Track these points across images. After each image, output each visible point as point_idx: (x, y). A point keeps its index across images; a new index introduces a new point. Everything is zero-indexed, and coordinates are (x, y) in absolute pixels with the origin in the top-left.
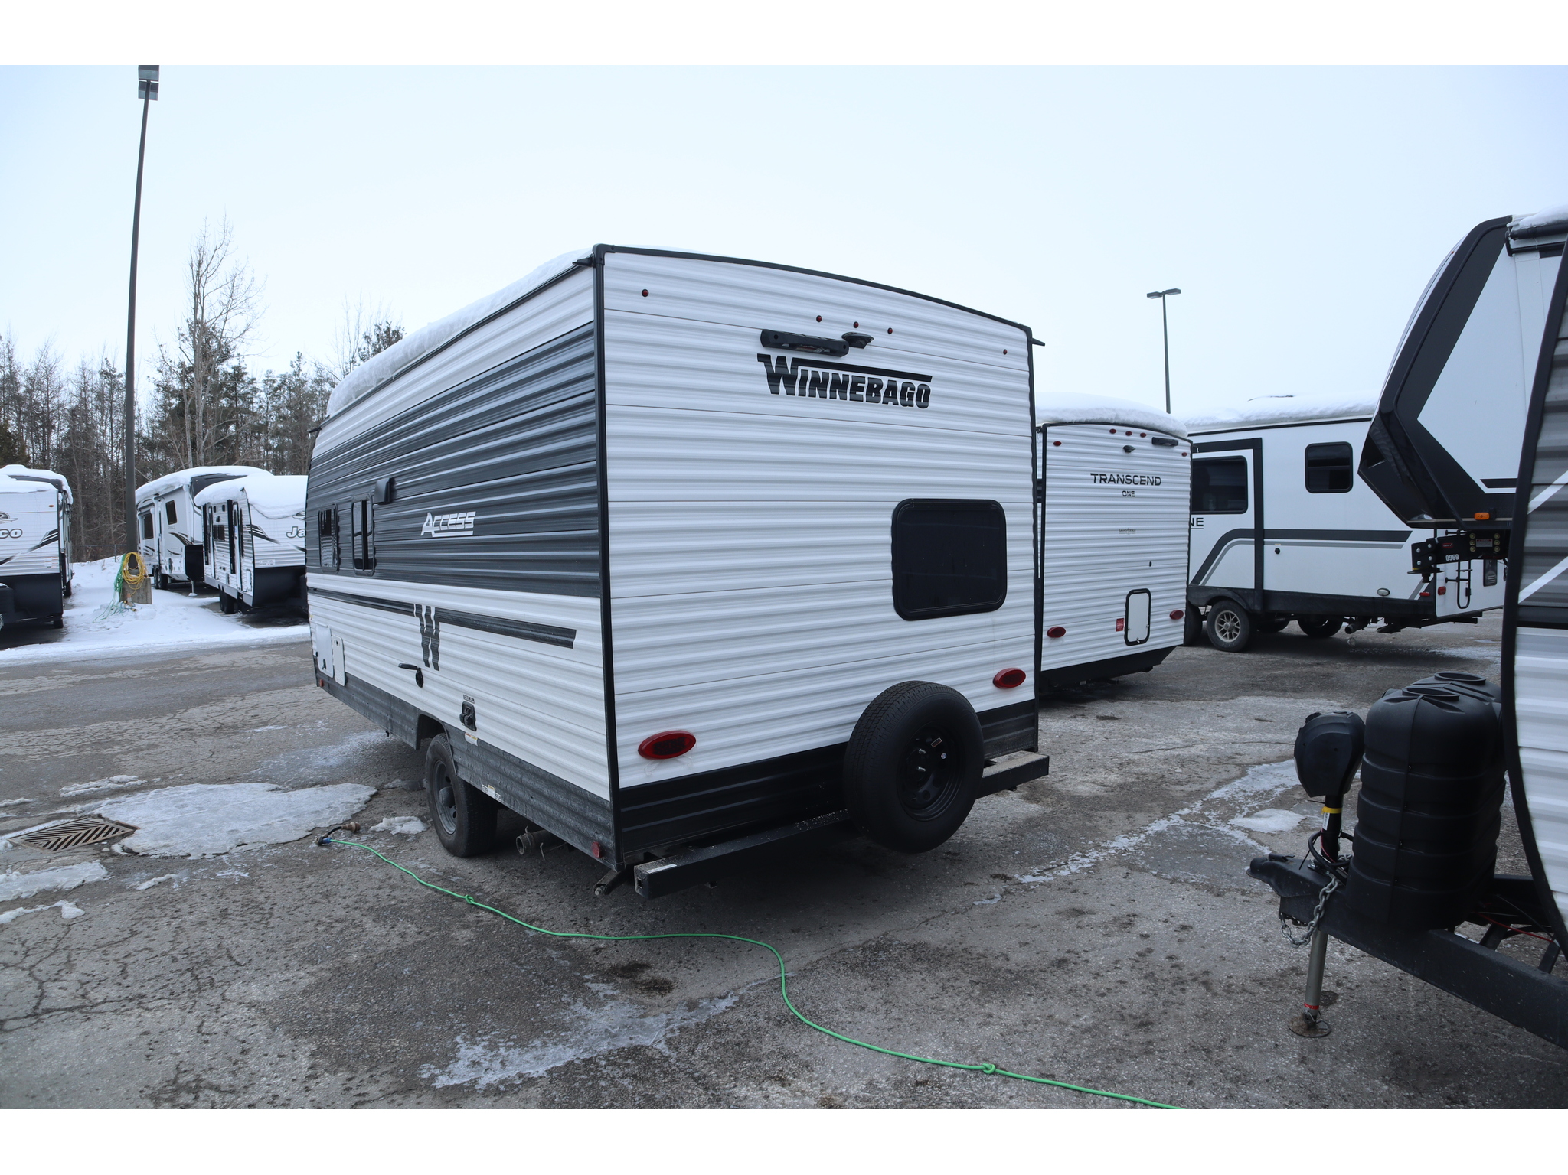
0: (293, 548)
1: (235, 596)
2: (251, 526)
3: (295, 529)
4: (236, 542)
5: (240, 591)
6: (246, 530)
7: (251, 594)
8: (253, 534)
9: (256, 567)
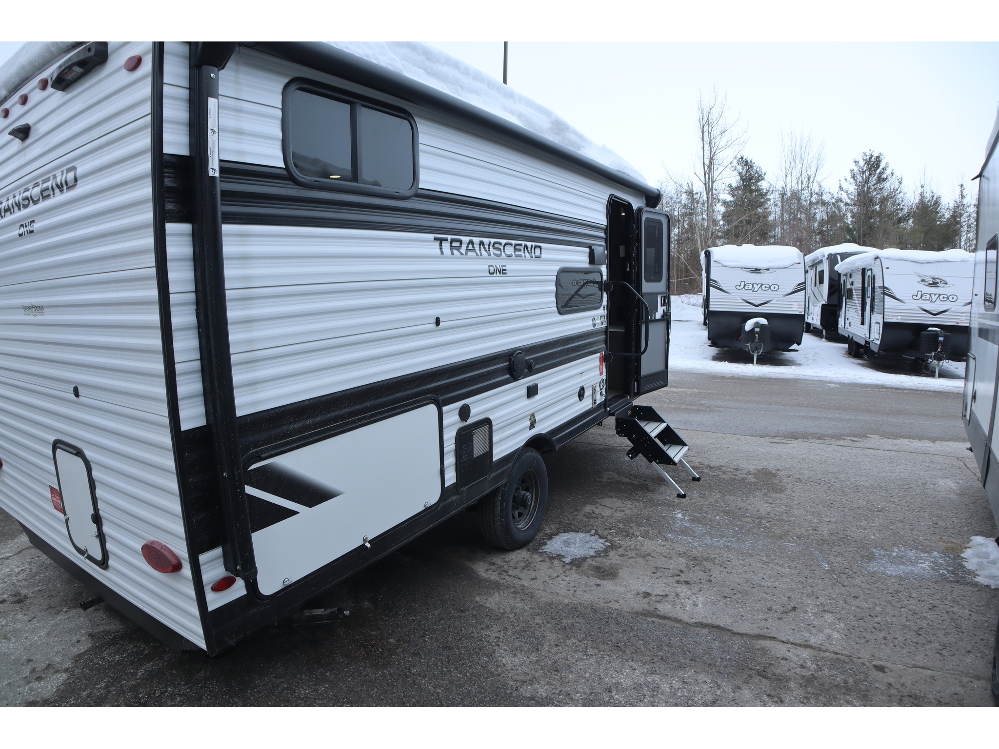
0: (917, 308)
1: (863, 343)
2: (884, 287)
3: (920, 293)
4: (868, 301)
5: (868, 340)
6: (878, 292)
7: (878, 342)
8: (884, 294)
9: (885, 321)
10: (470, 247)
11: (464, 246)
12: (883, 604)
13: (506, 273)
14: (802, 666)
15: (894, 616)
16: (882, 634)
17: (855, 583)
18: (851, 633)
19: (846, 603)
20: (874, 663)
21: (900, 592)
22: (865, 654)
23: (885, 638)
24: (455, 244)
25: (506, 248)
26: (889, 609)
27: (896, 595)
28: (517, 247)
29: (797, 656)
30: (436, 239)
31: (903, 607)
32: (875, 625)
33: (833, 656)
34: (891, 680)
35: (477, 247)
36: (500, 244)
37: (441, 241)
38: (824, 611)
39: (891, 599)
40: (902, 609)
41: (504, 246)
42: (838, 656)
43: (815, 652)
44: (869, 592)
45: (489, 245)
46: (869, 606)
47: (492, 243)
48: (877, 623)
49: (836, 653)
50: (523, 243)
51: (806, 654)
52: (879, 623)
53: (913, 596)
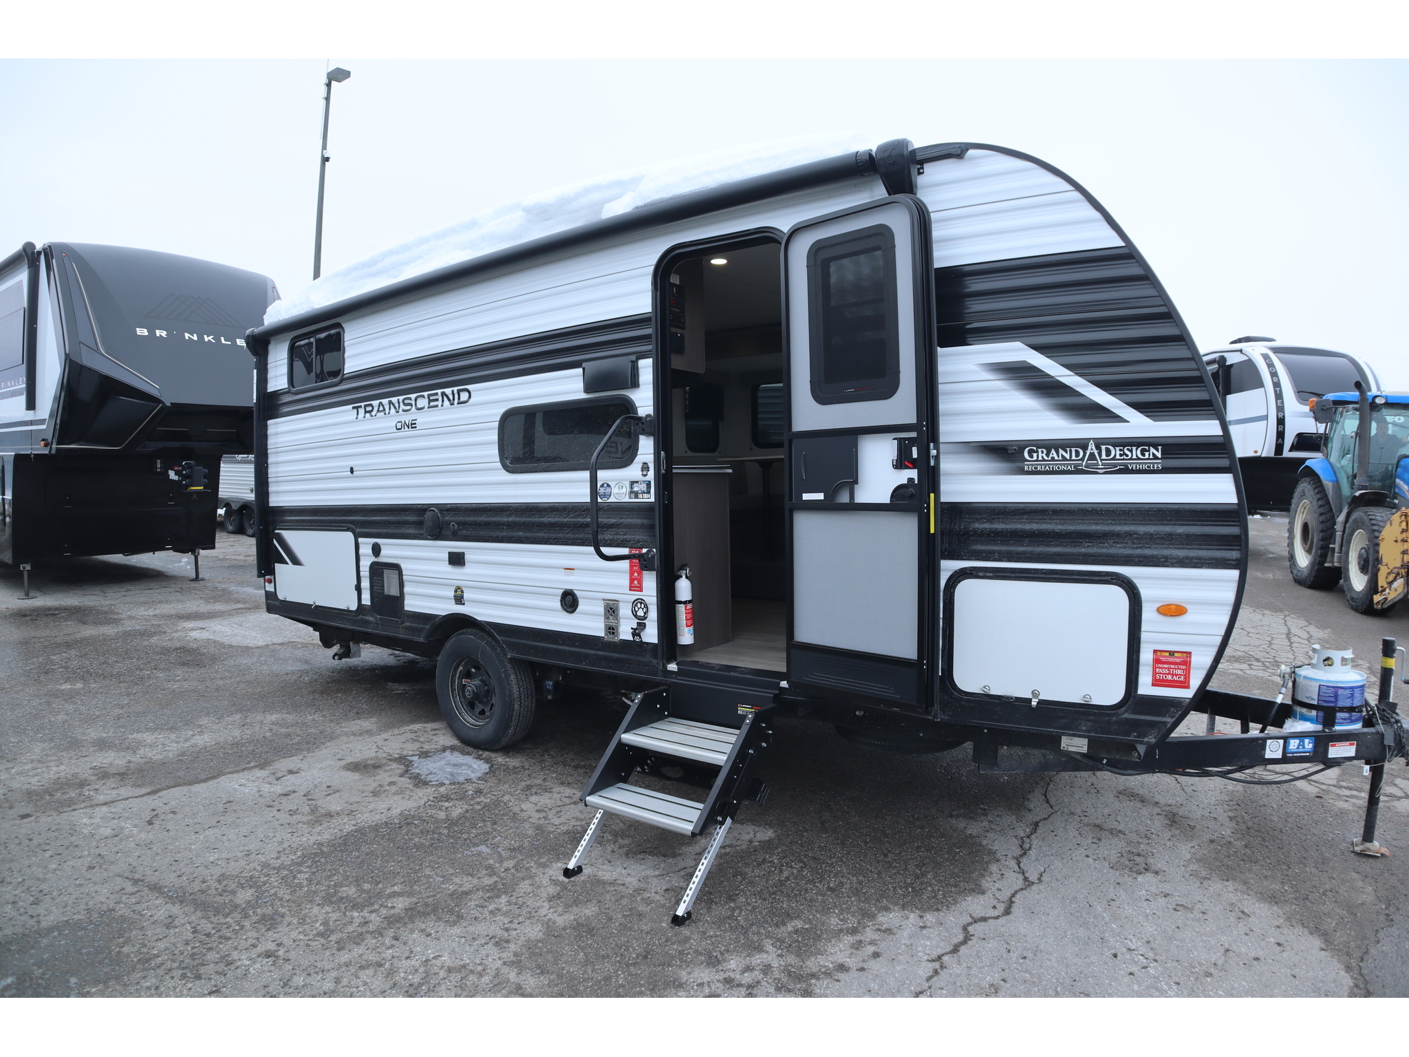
10: (381, 408)
11: (376, 409)
12: (50, 875)
13: (416, 427)
14: (96, 790)
15: (29, 866)
16: (35, 842)
17: (105, 885)
18: (71, 829)
19: (99, 855)
20: (33, 818)
21: (33, 903)
22: (45, 820)
23: (31, 840)
24: (369, 409)
25: (418, 402)
26: (39, 872)
27: (36, 896)
28: (431, 398)
29: (107, 794)
30: (354, 408)
31: (20, 883)
32: (48, 847)
33: (77, 807)
34: (11, 812)
35: (387, 407)
36: (410, 399)
37: (357, 408)
38: (116, 836)
39: (42, 887)
40: (20, 880)
41: (416, 400)
42: (71, 808)
43: (93, 803)
44: (77, 882)
45: (399, 403)
46: (68, 863)
47: (401, 401)
48: (48, 850)
49: (74, 810)
50: (439, 391)
51: (101, 798)
52: (45, 851)
53: (10, 906)
